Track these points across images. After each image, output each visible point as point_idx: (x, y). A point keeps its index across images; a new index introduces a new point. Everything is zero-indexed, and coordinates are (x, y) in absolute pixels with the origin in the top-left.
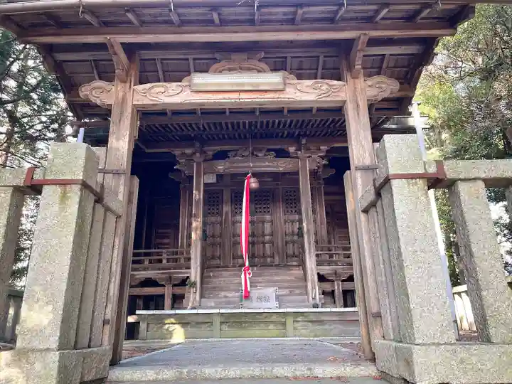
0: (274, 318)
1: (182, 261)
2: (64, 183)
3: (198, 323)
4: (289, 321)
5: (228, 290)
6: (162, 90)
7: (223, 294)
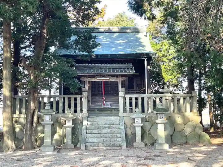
2: (85, 97)
4: (113, 110)
6: (92, 79)
7: (97, 103)
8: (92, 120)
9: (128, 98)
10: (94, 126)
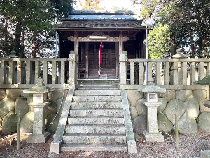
0: (107, 81)
1: (83, 66)
2: (72, 61)
3: (88, 82)
4: (110, 82)
5: (95, 74)
6: (84, 39)
7: (94, 75)
8: (81, 94)
9: (134, 63)
10: (83, 103)
